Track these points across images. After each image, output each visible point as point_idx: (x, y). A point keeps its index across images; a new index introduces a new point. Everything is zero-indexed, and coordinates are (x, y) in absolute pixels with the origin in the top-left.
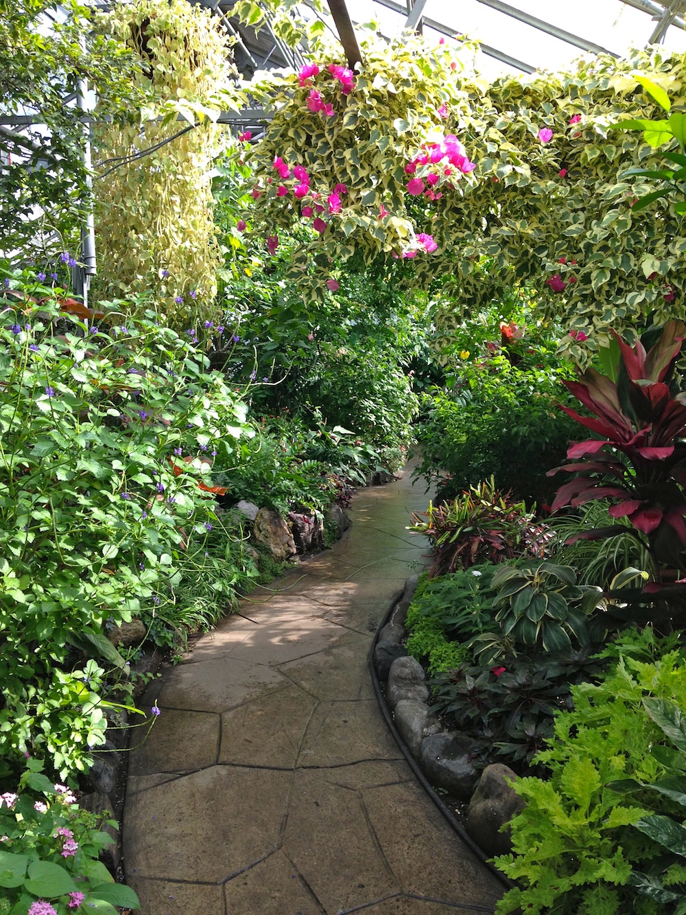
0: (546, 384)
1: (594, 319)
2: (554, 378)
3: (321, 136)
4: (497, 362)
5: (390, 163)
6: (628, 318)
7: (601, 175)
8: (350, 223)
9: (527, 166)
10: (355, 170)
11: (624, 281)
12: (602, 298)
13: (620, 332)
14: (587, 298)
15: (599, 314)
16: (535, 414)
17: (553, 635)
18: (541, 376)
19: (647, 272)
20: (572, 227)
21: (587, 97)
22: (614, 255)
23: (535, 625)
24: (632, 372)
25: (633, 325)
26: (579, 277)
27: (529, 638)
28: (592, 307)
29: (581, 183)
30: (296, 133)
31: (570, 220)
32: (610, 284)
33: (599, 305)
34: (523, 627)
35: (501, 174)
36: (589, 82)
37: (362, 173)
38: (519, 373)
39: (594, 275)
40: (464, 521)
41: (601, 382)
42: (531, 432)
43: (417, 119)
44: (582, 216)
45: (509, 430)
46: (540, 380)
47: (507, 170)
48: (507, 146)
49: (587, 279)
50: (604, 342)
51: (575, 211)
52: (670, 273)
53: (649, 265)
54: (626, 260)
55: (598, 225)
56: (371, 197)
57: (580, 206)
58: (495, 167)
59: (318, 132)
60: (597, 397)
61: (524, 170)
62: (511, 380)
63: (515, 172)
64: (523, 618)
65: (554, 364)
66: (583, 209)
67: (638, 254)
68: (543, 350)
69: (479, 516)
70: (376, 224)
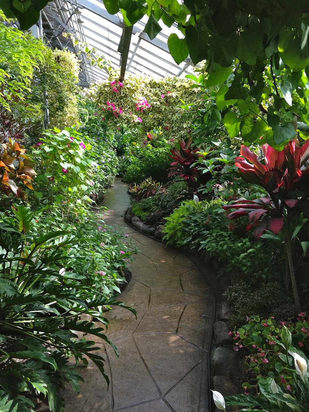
0: (162, 152)
1: (175, 136)
2: (164, 150)
3: (115, 96)
4: (148, 146)
5: (132, 103)
6: (181, 136)
7: (175, 105)
8: (124, 116)
9: (159, 102)
10: (124, 104)
11: (180, 128)
12: (176, 132)
13: (180, 139)
14: (173, 132)
15: (176, 135)
16: (160, 161)
17: (169, 204)
18: (161, 150)
19: (184, 127)
20: (169, 116)
21: (170, 86)
22: (178, 123)
23: (165, 202)
24: (183, 147)
25: (182, 138)
26: (171, 127)
27: (164, 205)
28: (174, 134)
29: (170, 107)
30: (110, 95)
31: (169, 114)
32: (178, 129)
33: (175, 133)
34: (163, 203)
35: (154, 104)
36: (171, 82)
37: (126, 105)
38: (155, 149)
39: (174, 127)
40: (145, 187)
41: (177, 150)
42: (159, 166)
43: (137, 94)
44: (171, 113)
45: (153, 166)
46: (161, 151)
47: (155, 103)
48: (154, 98)
49: (173, 128)
50: (177, 141)
51: (169, 112)
52: (189, 127)
53: (185, 126)
54: (180, 124)
55: (175, 116)
56: (128, 110)
57: (170, 111)
58: (152, 102)
59: (114, 95)
60: (176, 153)
61: (158, 103)
62: (152, 151)
63: (156, 104)
64: (163, 201)
65: (164, 146)
66: (171, 112)
67: (183, 123)
68: (161, 142)
69: (149, 186)
70: (130, 116)
